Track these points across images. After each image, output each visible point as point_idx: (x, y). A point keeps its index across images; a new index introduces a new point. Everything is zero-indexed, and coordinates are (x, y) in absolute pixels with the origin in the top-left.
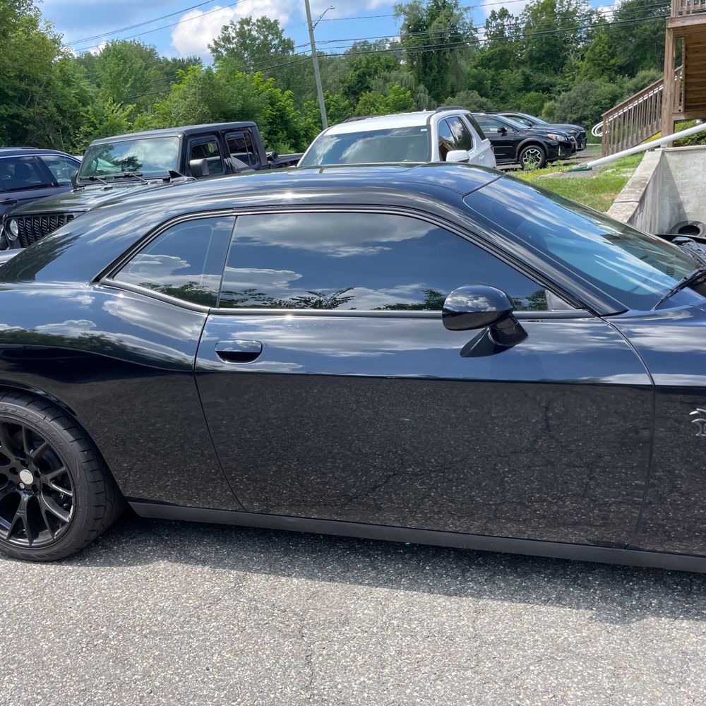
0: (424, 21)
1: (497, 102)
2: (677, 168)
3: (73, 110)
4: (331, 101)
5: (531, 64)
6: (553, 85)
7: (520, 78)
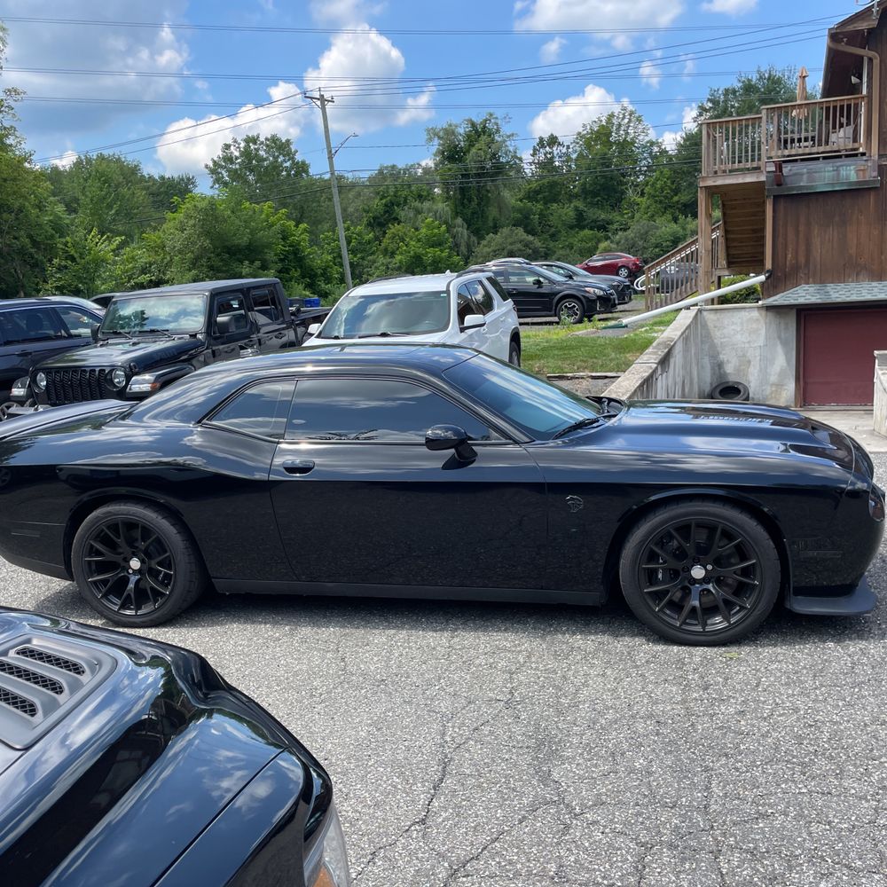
0: (461, 148)
1: (546, 240)
2: (715, 327)
3: (49, 242)
4: (353, 233)
5: (585, 198)
6: (610, 223)
7: (572, 214)
